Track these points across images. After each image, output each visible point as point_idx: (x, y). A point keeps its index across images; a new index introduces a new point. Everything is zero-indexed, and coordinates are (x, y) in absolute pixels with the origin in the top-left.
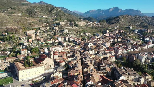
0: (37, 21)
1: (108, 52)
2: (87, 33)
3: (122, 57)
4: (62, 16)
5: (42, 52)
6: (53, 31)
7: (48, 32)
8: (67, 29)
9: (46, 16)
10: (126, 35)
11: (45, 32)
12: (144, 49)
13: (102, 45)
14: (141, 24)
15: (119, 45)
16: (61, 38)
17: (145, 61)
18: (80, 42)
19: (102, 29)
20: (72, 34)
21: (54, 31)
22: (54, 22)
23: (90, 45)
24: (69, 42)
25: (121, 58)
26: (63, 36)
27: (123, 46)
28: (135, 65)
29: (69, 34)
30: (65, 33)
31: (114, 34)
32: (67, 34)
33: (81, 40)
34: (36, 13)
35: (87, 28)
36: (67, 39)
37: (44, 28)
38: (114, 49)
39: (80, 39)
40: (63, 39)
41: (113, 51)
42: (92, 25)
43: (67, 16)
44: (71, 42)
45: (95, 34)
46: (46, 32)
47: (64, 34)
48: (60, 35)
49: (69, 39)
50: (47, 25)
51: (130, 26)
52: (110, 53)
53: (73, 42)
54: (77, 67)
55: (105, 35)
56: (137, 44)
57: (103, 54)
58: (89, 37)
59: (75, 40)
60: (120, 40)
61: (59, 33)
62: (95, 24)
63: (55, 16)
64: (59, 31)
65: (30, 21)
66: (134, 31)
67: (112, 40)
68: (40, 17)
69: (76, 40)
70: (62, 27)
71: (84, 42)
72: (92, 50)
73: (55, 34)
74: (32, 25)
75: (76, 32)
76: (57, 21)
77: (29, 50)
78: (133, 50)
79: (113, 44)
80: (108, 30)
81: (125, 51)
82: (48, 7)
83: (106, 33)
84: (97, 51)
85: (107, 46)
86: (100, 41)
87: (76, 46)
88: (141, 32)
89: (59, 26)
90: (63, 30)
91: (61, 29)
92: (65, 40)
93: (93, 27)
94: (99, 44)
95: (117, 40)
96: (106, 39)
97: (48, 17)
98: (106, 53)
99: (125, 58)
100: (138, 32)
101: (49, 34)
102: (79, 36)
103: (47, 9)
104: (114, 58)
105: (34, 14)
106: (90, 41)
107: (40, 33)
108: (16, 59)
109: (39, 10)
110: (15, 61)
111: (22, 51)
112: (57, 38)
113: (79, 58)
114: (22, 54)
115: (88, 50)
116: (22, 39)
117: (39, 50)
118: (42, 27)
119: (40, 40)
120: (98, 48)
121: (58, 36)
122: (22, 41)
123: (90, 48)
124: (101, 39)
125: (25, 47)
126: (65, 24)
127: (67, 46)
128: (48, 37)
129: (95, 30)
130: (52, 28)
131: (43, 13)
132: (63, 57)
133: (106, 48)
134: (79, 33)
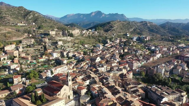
0: (14, 31)
1: (122, 67)
2: (86, 44)
3: (139, 72)
4: (43, 22)
5: (44, 77)
6: (42, 45)
7: (35, 46)
8: (60, 40)
9: (21, 23)
10: (131, 44)
11: (29, 46)
12: (155, 59)
13: (112, 59)
15: (129, 57)
16: (56, 53)
17: (164, 74)
18: (83, 57)
19: (100, 38)
20: (68, 47)
21: (43, 44)
22: (38, 31)
23: (98, 59)
24: (69, 58)
25: (139, 74)
26: (57, 50)
27: (134, 59)
28: (158, 80)
29: (64, 47)
30: (60, 46)
31: (116, 44)
32: (62, 48)
33: (83, 54)
34: (6, 20)
35: (83, 37)
36: (65, 54)
37: (27, 41)
38: (127, 62)
39: (81, 53)
40: (59, 55)
41: (127, 66)
42: (88, 33)
43: (49, 23)
45: (94, 44)
46: (32, 45)
47: (58, 48)
48: (52, 49)
49: (67, 54)
50: (30, 36)
51: (128, 33)
52: (125, 68)
53: (74, 58)
55: (106, 45)
56: (145, 54)
57: (117, 70)
58: (90, 49)
59: (76, 55)
60: (126, 51)
61: (52, 47)
63: (34, 23)
64: (50, 44)
65: (4, 32)
66: (132, 39)
67: (117, 52)
68: (12, 24)
69: (77, 54)
70: (54, 37)
71: (89, 56)
72: (104, 66)
73: (45, 49)
74: (9, 37)
75: (72, 44)
76: (42, 30)
77: (23, 76)
78: (146, 62)
79: (122, 56)
80: (108, 39)
81: (140, 65)
82: (20, 10)
83: (107, 43)
84: (110, 67)
85: (117, 60)
86: (106, 54)
87: (82, 64)
88: (140, 40)
89: (49, 37)
90: (57, 43)
91: (53, 41)
92: (62, 56)
93: (89, 37)
94: (108, 58)
95: (124, 51)
96: (111, 51)
97: (24, 25)
98: (121, 69)
99: (144, 73)
100: (137, 40)
101: (37, 49)
102: (78, 49)
103: (19, 13)
104: (132, 74)
105: (3, 20)
106: (95, 54)
107: (23, 48)
108: (9, 93)
109: (8, 14)
110: (9, 95)
111: (14, 79)
112: (51, 54)
113: (97, 80)
114: (14, 83)
115: (100, 67)
116: (3, 60)
117: (38, 74)
118: (24, 39)
119: (27, 59)
120: (110, 63)
121: (51, 51)
122: (3, 63)
123: (101, 64)
124: (106, 51)
125: (13, 72)
126: (56, 34)
127: (70, 64)
128: (37, 53)
129: (93, 40)
130: (40, 40)
131: (15, 19)
132: (77, 81)
133: (117, 62)
134: (76, 45)
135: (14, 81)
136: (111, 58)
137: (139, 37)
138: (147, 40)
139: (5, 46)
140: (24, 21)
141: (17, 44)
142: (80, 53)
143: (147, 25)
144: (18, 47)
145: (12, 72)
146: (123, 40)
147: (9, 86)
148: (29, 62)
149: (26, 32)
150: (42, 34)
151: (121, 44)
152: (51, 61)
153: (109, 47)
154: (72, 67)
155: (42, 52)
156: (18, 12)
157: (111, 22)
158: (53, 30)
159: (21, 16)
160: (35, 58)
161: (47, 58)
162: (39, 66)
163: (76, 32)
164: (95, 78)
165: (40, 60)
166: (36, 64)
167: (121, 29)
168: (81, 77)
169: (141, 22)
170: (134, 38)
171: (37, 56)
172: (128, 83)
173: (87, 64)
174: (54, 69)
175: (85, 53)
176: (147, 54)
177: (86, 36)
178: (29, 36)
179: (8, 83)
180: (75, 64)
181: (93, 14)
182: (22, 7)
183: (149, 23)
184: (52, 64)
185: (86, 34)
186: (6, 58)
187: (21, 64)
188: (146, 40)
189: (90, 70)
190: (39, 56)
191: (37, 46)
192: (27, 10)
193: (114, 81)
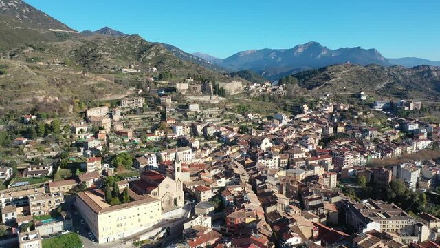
0: (110, 81)
1: (316, 162)
2: (250, 112)
3: (354, 175)
4: (175, 67)
5: (142, 166)
6: (159, 109)
7: (146, 113)
8: (195, 102)
9: (130, 67)
10: (356, 117)
11: (134, 112)
12: (409, 153)
13: (298, 145)
14: (388, 86)
15: (343, 143)
16: (182, 127)
17: (417, 185)
18: (236, 138)
19: (288, 102)
20: (211, 116)
21: (161, 108)
22: (156, 84)
23: (266, 144)
24: (207, 137)
25: (354, 179)
26: (186, 122)
27: (353, 147)
28: (394, 195)
29: (202, 115)
30: (192, 113)
31: (323, 114)
32: (196, 117)
33: (239, 132)
34: (102, 61)
35: (248, 98)
36: (200, 128)
37: (131, 101)
38: (331, 153)
39: (235, 129)
40: (188, 130)
41: (329, 160)
42: (261, 90)
43: (187, 68)
44: (212, 139)
45: (271, 114)
46: (138, 110)
47: (189, 117)
48: (177, 118)
49: (204, 130)
50: (139, 92)
51: (362, 93)
52: (322, 164)
53: (217, 138)
54: (250, 202)
55: (298, 116)
56: (388, 140)
57: (303, 168)
58: (257, 123)
59: (221, 132)
60: (341, 130)
61: (176, 114)
62: (268, 89)
63: (155, 69)
65: (92, 83)
66: (372, 106)
67: (320, 131)
68: (113, 71)
69: (225, 131)
70: (183, 96)
71: (248, 136)
72: (274, 158)
73: (164, 117)
74: (100, 93)
75: (221, 111)
76: (165, 82)
77: (105, 160)
79: (326, 140)
80: (305, 103)
81: (361, 160)
83: (301, 111)
84: (286, 160)
85: (310, 147)
86: (289, 133)
87: (227, 149)
88: (391, 108)
89: (174, 95)
90: (187, 107)
91: (180, 104)
92: (194, 133)
93: (263, 97)
94: (290, 143)
95: (335, 130)
96: (305, 129)
97: (136, 71)
98: (311, 165)
99: (364, 177)
100: (384, 109)
101: (148, 118)
102: (231, 121)
103: (129, 48)
104: (334, 177)
105: (98, 62)
106: (263, 133)
107: (122, 114)
108: (75, 185)
109: (109, 51)
110: (74, 189)
111: (89, 164)
112: (171, 128)
113: (245, 179)
114: (89, 171)
115: (263, 159)
116: (79, 132)
117: (133, 160)
118: (127, 97)
119: (125, 134)
120: (289, 151)
121: (173, 122)
122: (79, 137)
123: (267, 153)
124: (291, 128)
125: (92, 153)
126: (189, 90)
127: (204, 148)
128: (147, 125)
129: (270, 105)
130: (156, 101)
131: (120, 61)
132: (202, 176)
133: (310, 152)
134: (228, 113)
135: (88, 168)
136: (296, 143)
137: (391, 103)
138: (412, 108)
139: (89, 108)
140: (136, 64)
141: (112, 107)
142: (232, 130)
144: (113, 113)
145: (89, 152)
146: (342, 108)
147: (77, 174)
148: (126, 141)
149: (133, 86)
150: (163, 89)
151: (334, 115)
152: (169, 141)
153: (303, 121)
154: (207, 155)
155: (155, 123)
156: (129, 46)
157: (329, 68)
158: (184, 81)
159: (133, 54)
160: (140, 133)
161: (163, 134)
162: (142, 148)
163: (235, 87)
164: (241, 176)
165: (149, 138)
166: (136, 144)
167: (353, 83)
168: (213, 173)
170: (378, 104)
171: (145, 130)
172: (310, 191)
173: (240, 151)
174: (165, 153)
175: (243, 130)
176: (393, 140)
177: (255, 95)
178: (137, 92)
179: (78, 170)
180: (213, 149)
181: (300, 50)
182: (137, 36)
184: (170, 148)
185: (258, 91)
186: (85, 128)
187: (109, 141)
188: (407, 108)
189: (239, 162)
190: (149, 131)
191: (148, 113)
192: (145, 41)
193: (278, 184)
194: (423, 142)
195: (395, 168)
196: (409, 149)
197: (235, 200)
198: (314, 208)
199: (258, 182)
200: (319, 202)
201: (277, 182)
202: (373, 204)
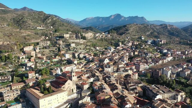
0: (33, 34)
1: (129, 68)
2: (97, 46)
3: (145, 73)
4: (60, 26)
5: (54, 74)
6: (57, 46)
7: (51, 48)
8: (73, 43)
9: (40, 26)
10: (142, 47)
11: (45, 48)
13: (120, 61)
14: (151, 33)
15: (138, 59)
16: (68, 54)
17: (170, 76)
18: (93, 59)
19: (113, 41)
20: (80, 49)
21: (58, 46)
22: (54, 34)
23: (107, 61)
24: (80, 59)
25: (145, 75)
26: (70, 52)
27: (142, 61)
28: (162, 81)
29: (77, 49)
30: (72, 48)
31: (128, 46)
32: (74, 49)
33: (94, 56)
34: (27, 24)
35: (95, 40)
36: (76, 55)
37: (44, 43)
38: (134, 64)
39: (92, 54)
40: (71, 56)
41: (134, 67)
42: (101, 36)
43: (66, 26)
44: (82, 59)
45: (106, 47)
46: (47, 47)
47: (71, 49)
48: (66, 50)
49: (79, 55)
50: (47, 38)
51: (142, 37)
52: (131, 69)
53: (84, 59)
54: (106, 89)
55: (118, 48)
56: (156, 57)
57: (123, 71)
58: (101, 51)
59: (86, 56)
60: (136, 53)
61: (65, 48)
62: (104, 36)
63: (52, 27)
64: (63, 46)
65: (24, 35)
66: (146, 42)
67: (128, 54)
68: (33, 28)
69: (88, 55)
70: (68, 40)
71: (98, 58)
72: (111, 67)
73: (59, 50)
74: (28, 39)
75: (85, 46)
76: (58, 33)
77: (36, 72)
78: (155, 64)
79: (131, 58)
80: (120, 42)
81: (147, 66)
82: (40, 15)
83: (119, 46)
84: (116, 68)
85: (125, 62)
86: (115, 56)
87: (90, 64)
88: (154, 43)
89: (63, 39)
90: (70, 45)
91: (66, 44)
92: (74, 57)
93: (102, 40)
94: (116, 60)
95: (134, 53)
96: (121, 53)
97: (43, 28)
98: (127, 70)
99: (149, 74)
100: (151, 43)
101: (52, 50)
102: (89, 51)
103: (39, 17)
104: (137, 75)
105: (25, 24)
106: (104, 56)
107: (40, 49)
108: (24, 85)
109: (29, 19)
110: (24, 87)
111: (29, 74)
112: (63, 55)
113: (101, 78)
114: (29, 77)
115: (106, 68)
116: (21, 59)
117: (50, 71)
118: (41, 41)
119: (42, 59)
120: (117, 64)
121: (64, 52)
122: (22, 61)
123: (108, 65)
124: (116, 53)
125: (29, 69)
126: (70, 37)
127: (80, 64)
128: (52, 54)
129: (105, 43)
130: (55, 42)
131: (35, 24)
132: (82, 78)
133: (125, 64)
134: (88, 47)
135: (29, 76)
136: (119, 60)
137: (154, 41)
138: (162, 43)
139: (24, 47)
140: (43, 25)
141: (35, 46)
143: (168, 28)
144: (36, 48)
145: (28, 68)
146: (135, 43)
147: (24, 80)
148: (43, 61)
149: (43, 35)
150: (57, 37)
151: (133, 47)
152: (63, 61)
153: (120, 50)
154: (81, 67)
155: (56, 53)
156: (39, 16)
157: (127, 26)
158: (67, 33)
159: (41, 20)
160: (49, 58)
161: (60, 58)
162: (52, 65)
163: (89, 35)
164: (99, 77)
165: (54, 60)
166: (49, 63)
167: (137, 32)
168: (87, 76)
169: (161, 25)
170: (149, 41)
171: (51, 56)
172: (129, 82)
173: (95, 64)
174: (64, 68)
175: (95, 55)
176: (158, 57)
177: (98, 39)
178: (46, 39)
179: (24, 77)
180: (84, 64)
181: (112, 17)
182: (42, 12)
183: (170, 26)
184: (63, 64)
185: (99, 37)
186: (24, 57)
187: (36, 63)
188: (160, 43)
189: (97, 70)
190: (53, 57)
191: (52, 48)
192: (46, 14)
193: (116, 80)
194: (170, 58)
195: (162, 70)
196: (165, 61)
197: (99, 88)
198: (133, 90)
199: (107, 79)
200: (134, 87)
201: (115, 79)
202: (157, 87)
